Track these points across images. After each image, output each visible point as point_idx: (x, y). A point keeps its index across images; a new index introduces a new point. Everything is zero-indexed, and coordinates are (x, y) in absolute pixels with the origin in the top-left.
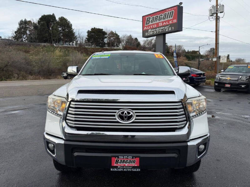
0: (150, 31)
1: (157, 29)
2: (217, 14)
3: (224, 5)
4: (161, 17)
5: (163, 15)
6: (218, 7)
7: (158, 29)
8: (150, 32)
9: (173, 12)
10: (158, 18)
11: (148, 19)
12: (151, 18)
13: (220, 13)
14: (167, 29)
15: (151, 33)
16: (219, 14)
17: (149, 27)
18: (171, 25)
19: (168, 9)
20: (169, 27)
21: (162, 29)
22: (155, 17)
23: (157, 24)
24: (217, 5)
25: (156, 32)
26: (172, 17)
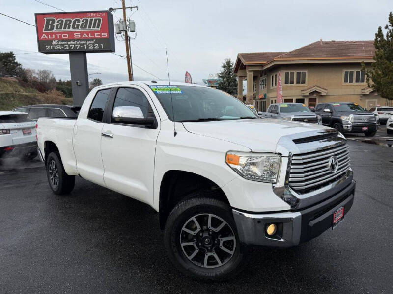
0: (54, 42)
1: (72, 42)
2: (126, 32)
3: (135, 23)
4: (77, 23)
5: (81, 20)
6: (128, 23)
7: (74, 43)
8: (56, 45)
9: (100, 20)
10: (71, 24)
11: (48, 20)
12: (56, 21)
13: (131, 31)
14: (90, 45)
15: (59, 48)
16: (129, 34)
17: (52, 36)
18: (99, 41)
19: (90, 12)
20: (95, 43)
21: (81, 44)
22: (64, 20)
23: (71, 34)
24: (125, 19)
25: (70, 47)
26: (98, 27)
